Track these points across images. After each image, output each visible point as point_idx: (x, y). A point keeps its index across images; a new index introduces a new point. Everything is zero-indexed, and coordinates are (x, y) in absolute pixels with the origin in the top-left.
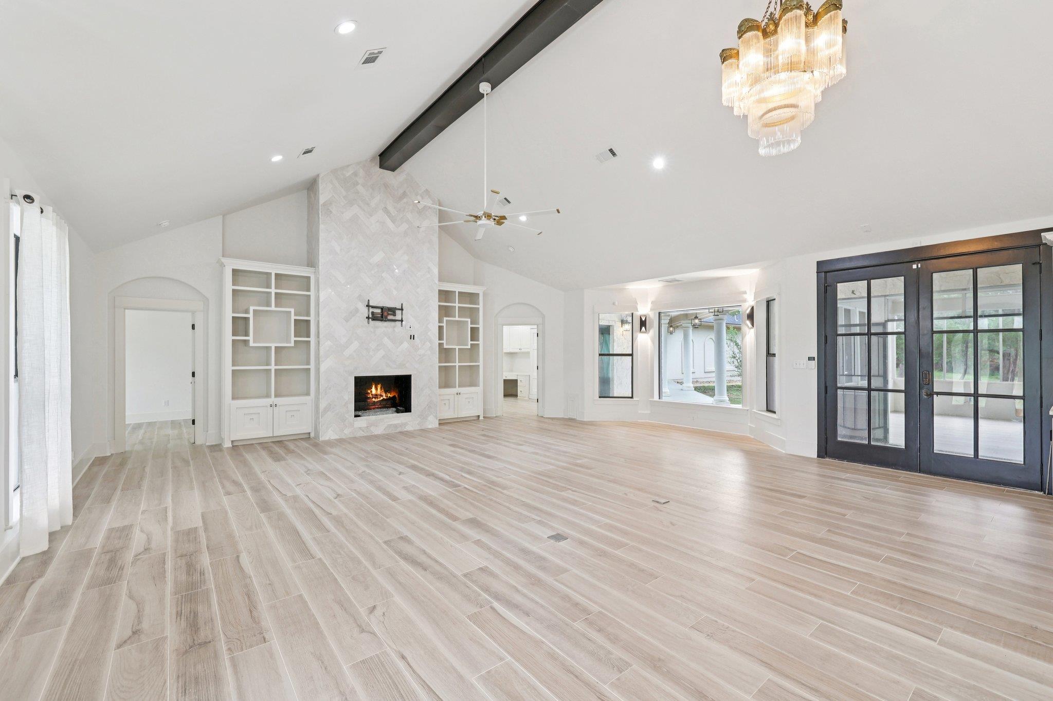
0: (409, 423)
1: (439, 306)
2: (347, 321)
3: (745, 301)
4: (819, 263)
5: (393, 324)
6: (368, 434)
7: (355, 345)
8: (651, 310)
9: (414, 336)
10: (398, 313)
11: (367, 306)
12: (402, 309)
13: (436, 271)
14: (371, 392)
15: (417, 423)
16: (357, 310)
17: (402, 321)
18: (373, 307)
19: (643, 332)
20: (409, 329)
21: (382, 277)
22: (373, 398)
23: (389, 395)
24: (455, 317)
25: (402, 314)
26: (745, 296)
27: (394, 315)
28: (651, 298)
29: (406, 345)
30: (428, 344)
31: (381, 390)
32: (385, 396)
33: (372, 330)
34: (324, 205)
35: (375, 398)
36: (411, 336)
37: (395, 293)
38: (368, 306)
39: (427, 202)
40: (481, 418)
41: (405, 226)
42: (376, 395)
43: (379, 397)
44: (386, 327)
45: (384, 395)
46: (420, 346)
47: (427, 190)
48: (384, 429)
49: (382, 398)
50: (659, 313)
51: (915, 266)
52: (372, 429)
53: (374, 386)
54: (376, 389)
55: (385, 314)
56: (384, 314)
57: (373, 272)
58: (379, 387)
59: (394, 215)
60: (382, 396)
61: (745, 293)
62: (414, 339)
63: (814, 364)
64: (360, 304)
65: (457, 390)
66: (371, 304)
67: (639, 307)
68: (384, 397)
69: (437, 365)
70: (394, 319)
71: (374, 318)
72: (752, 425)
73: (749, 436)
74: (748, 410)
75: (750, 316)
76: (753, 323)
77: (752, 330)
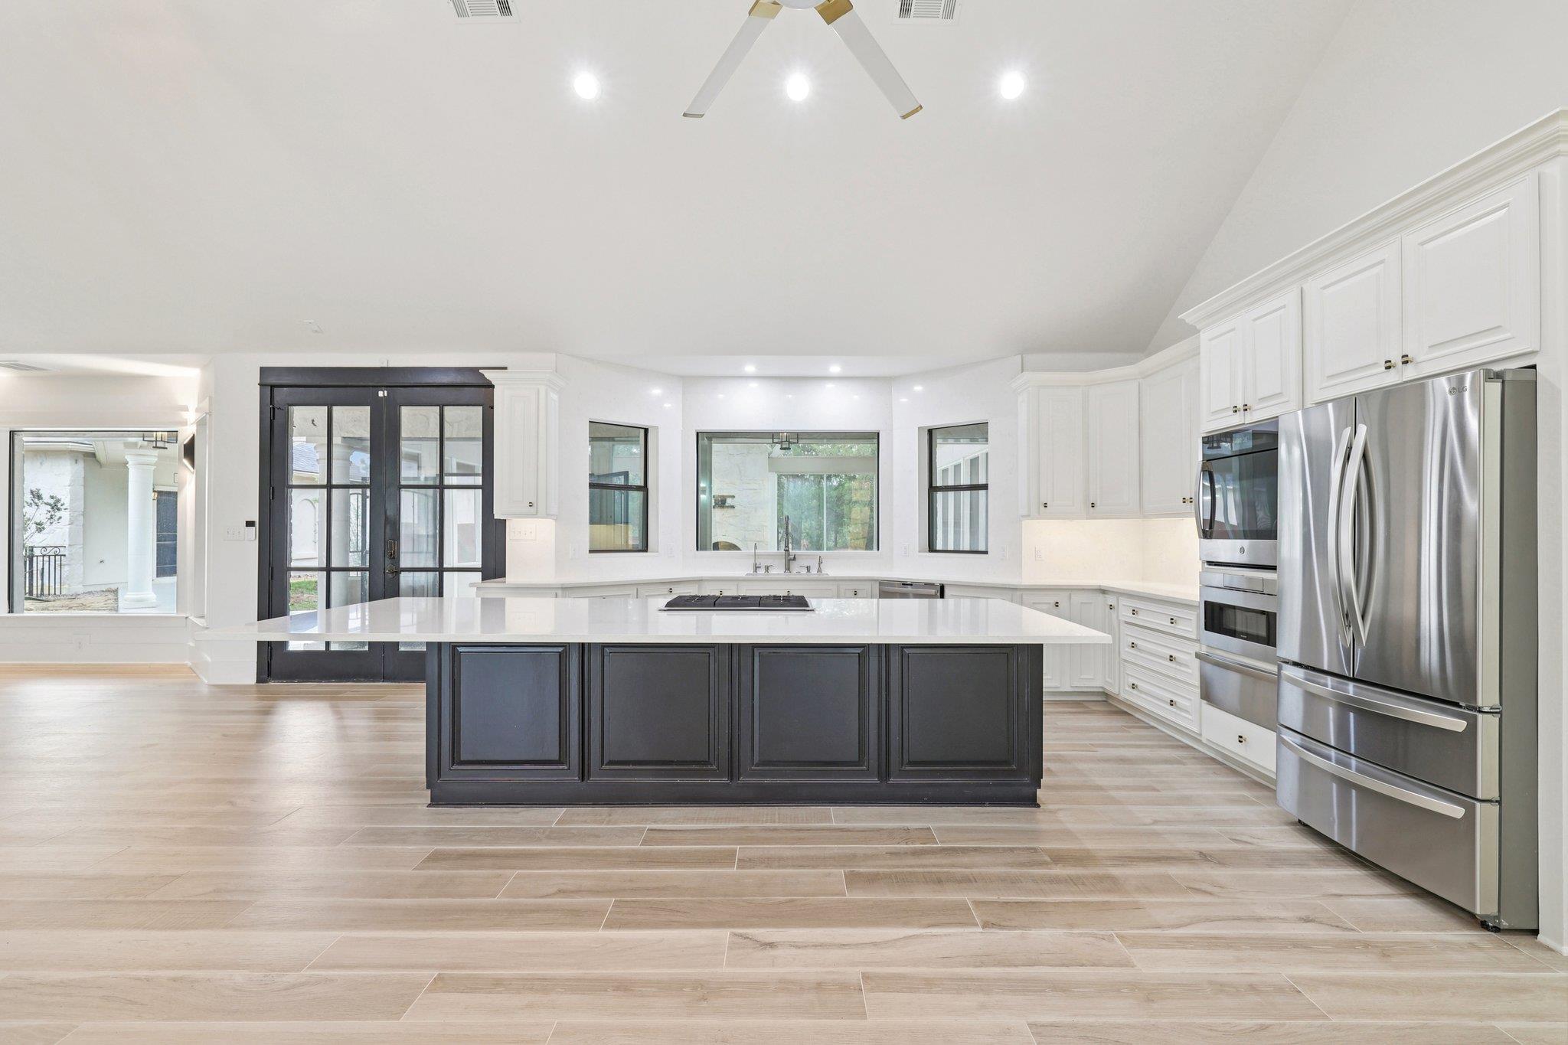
3: (184, 423)
4: (264, 371)
26: (185, 415)
50: (13, 433)
51: (381, 394)
61: (185, 409)
63: (253, 532)
72: (192, 644)
73: (186, 665)
74: (186, 618)
75: (189, 450)
76: (193, 463)
77: (194, 475)
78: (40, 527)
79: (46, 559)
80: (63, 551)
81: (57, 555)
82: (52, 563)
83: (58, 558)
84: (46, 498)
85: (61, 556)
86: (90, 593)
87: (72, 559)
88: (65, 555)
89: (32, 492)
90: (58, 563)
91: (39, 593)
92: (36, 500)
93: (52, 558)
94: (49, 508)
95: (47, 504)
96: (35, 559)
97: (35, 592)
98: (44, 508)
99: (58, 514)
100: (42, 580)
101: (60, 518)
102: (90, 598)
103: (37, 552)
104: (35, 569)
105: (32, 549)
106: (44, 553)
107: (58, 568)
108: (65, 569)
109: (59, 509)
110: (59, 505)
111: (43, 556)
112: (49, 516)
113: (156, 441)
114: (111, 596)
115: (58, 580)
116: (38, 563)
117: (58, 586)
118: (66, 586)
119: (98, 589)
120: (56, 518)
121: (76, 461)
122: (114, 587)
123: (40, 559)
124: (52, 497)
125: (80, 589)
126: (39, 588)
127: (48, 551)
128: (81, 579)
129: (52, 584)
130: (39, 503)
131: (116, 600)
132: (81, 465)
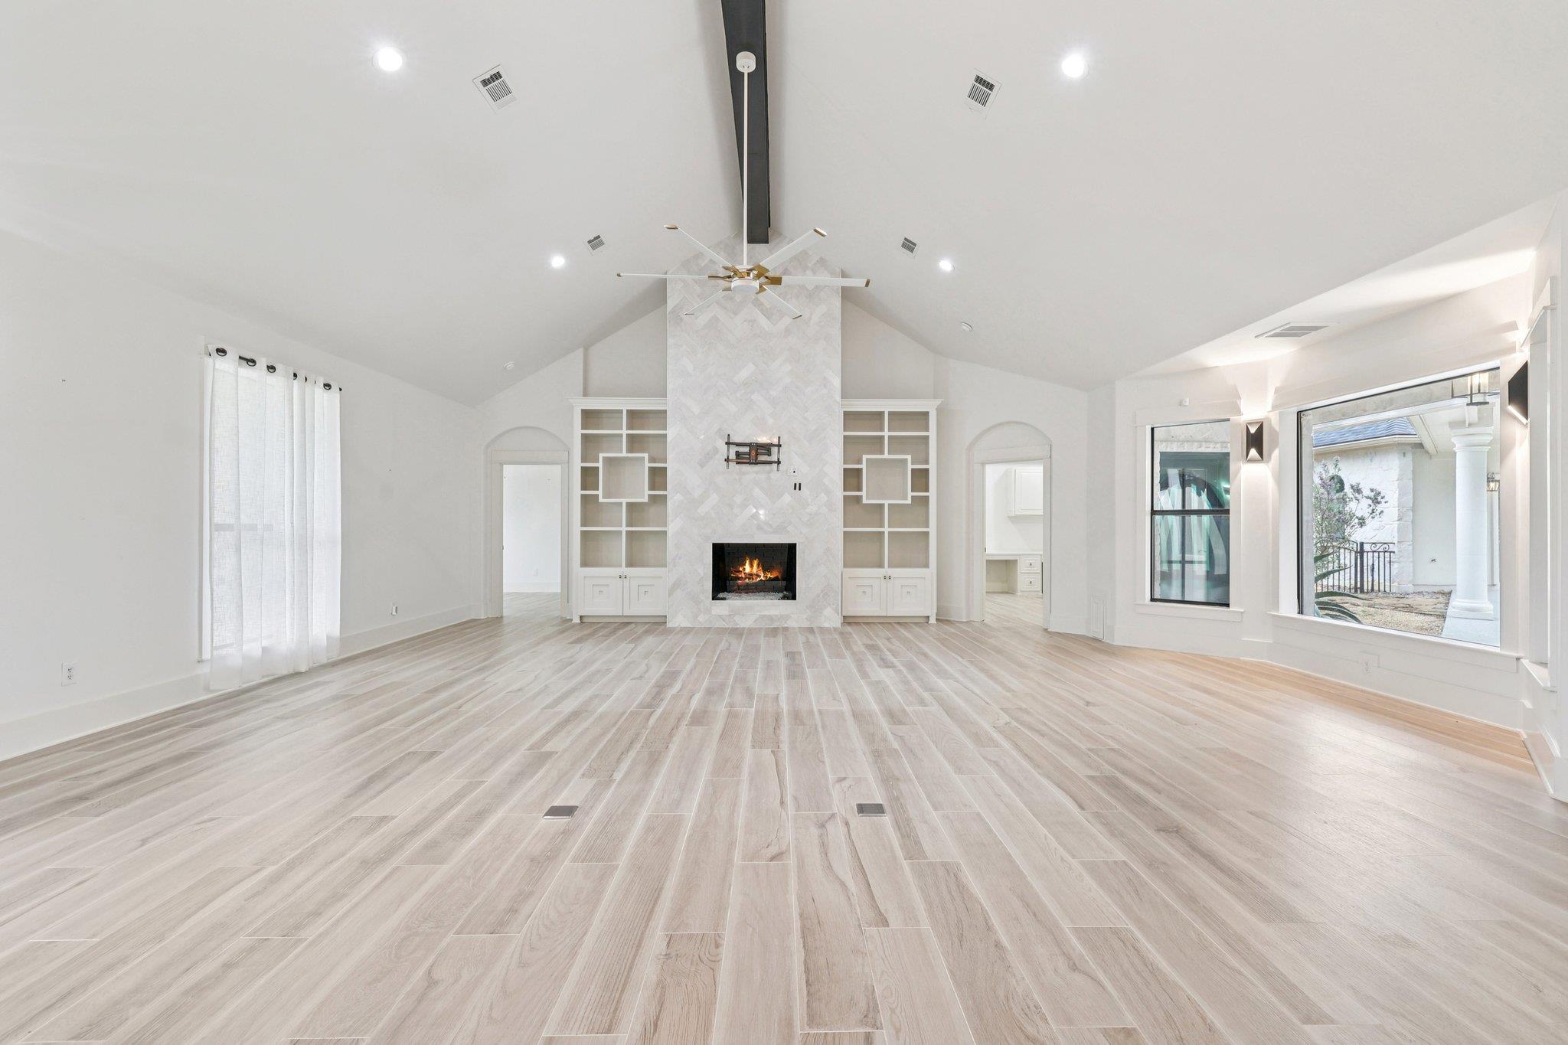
0: (792, 616)
1: (845, 437)
2: (702, 465)
3: (1511, 347)
5: (767, 467)
6: (731, 626)
7: (714, 498)
8: (1274, 407)
9: (800, 484)
10: (774, 450)
11: (726, 443)
12: (779, 446)
13: (837, 382)
14: (744, 569)
15: (805, 617)
16: (716, 450)
17: (779, 462)
18: (738, 445)
19: (1253, 461)
20: (792, 474)
21: (752, 400)
22: (745, 579)
23: (769, 575)
24: (882, 453)
25: (779, 452)
26: (1513, 334)
27: (769, 454)
28: (1274, 382)
29: (787, 498)
30: (823, 497)
31: (758, 567)
32: (764, 576)
33: (737, 477)
34: (673, 311)
35: (749, 579)
36: (795, 484)
37: (771, 421)
38: (728, 443)
39: (824, 278)
40: (932, 620)
41: (787, 320)
42: (751, 575)
43: (754, 577)
44: (757, 473)
45: (762, 575)
46: (810, 501)
47: (822, 259)
48: (755, 621)
49: (758, 579)
50: (1299, 413)
52: (737, 618)
53: (748, 562)
54: (752, 566)
55: (753, 453)
56: (755, 454)
57: (738, 395)
58: (755, 563)
59: (768, 307)
60: (759, 576)
62: (800, 489)
64: (720, 440)
65: (887, 570)
66: (735, 439)
67: (1244, 405)
68: (762, 578)
69: (839, 530)
70: (769, 460)
71: (740, 459)
72: (1528, 705)
73: (1517, 734)
74: (1518, 659)
75: (1518, 389)
76: (1526, 414)
77: (1528, 431)
78: (1362, 522)
79: (1376, 554)
80: (1392, 548)
81: (1385, 550)
82: (1382, 559)
83: (1387, 554)
84: (1366, 492)
85: (1390, 552)
86: (1419, 593)
87: (1401, 557)
88: (1394, 552)
89: (1352, 487)
90: (1387, 559)
91: (1370, 588)
92: (1357, 495)
93: (1382, 554)
94: (1370, 502)
95: (1368, 498)
96: (1365, 554)
97: (1365, 588)
98: (1366, 502)
99: (1379, 508)
100: (1373, 576)
101: (1382, 512)
102: (1419, 599)
103: (1367, 547)
104: (1365, 564)
105: (1362, 544)
106: (1374, 549)
107: (1388, 565)
108: (1395, 566)
109: (1379, 503)
110: (1379, 498)
111: (1374, 552)
112: (1370, 511)
113: (1471, 395)
114: (1442, 599)
115: (1387, 577)
116: (1368, 559)
117: (1388, 584)
118: (1396, 584)
119: (1430, 590)
120: (1378, 512)
121: (1404, 453)
122: (1446, 590)
123: (1370, 554)
124: (1372, 490)
125: (1410, 588)
126: (1370, 584)
127: (1378, 547)
128: (1411, 578)
129: (1382, 581)
130: (1359, 496)
131: (1447, 604)
132: (1409, 458)
